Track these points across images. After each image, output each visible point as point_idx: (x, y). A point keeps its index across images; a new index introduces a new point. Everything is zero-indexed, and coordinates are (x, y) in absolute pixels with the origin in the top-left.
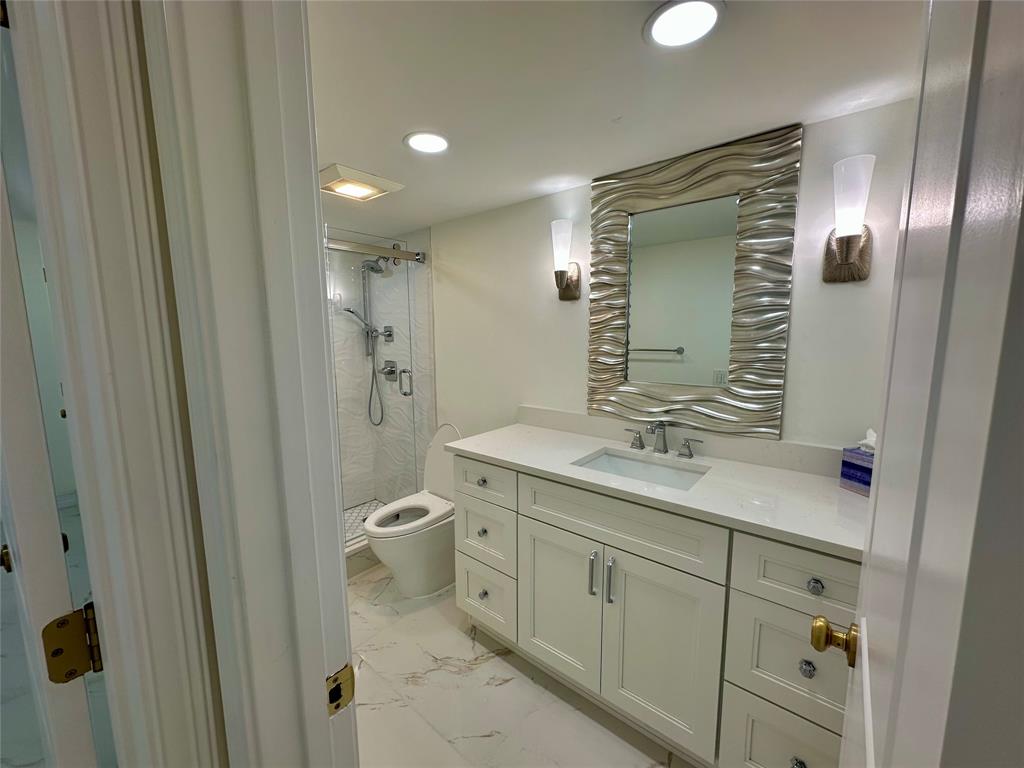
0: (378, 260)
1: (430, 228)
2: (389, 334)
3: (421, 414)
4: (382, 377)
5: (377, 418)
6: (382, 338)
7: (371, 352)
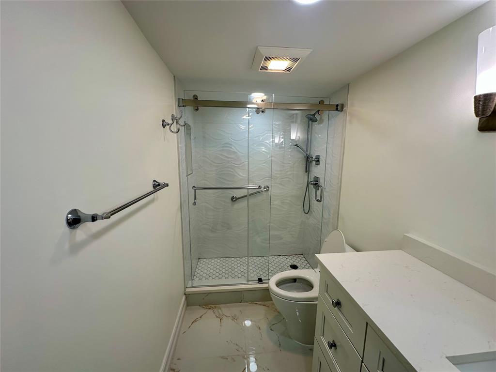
0: (315, 114)
1: (349, 85)
2: (318, 161)
3: (330, 215)
4: (311, 187)
5: (307, 210)
6: (314, 162)
7: (307, 170)
